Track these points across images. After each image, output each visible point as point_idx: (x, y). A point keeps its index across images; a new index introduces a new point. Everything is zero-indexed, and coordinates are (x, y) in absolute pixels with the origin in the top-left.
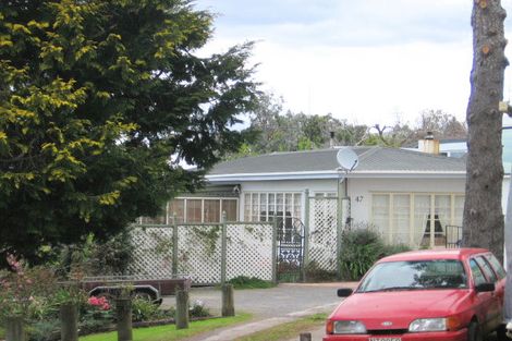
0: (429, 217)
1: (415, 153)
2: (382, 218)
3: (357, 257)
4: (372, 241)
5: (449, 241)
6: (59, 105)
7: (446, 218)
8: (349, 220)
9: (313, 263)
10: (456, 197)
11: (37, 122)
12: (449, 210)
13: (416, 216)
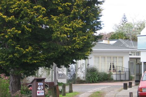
0: (111, 63)
1: (103, 44)
2: (97, 64)
3: (91, 76)
4: (95, 71)
5: (117, 71)
6: (78, 27)
7: (116, 64)
8: (88, 64)
9: (78, 78)
10: (119, 57)
11: (72, 31)
12: (117, 61)
13: (107, 63)
